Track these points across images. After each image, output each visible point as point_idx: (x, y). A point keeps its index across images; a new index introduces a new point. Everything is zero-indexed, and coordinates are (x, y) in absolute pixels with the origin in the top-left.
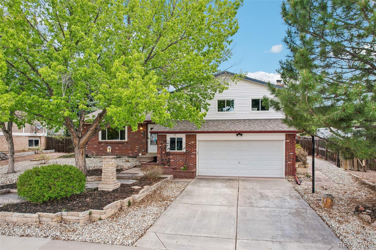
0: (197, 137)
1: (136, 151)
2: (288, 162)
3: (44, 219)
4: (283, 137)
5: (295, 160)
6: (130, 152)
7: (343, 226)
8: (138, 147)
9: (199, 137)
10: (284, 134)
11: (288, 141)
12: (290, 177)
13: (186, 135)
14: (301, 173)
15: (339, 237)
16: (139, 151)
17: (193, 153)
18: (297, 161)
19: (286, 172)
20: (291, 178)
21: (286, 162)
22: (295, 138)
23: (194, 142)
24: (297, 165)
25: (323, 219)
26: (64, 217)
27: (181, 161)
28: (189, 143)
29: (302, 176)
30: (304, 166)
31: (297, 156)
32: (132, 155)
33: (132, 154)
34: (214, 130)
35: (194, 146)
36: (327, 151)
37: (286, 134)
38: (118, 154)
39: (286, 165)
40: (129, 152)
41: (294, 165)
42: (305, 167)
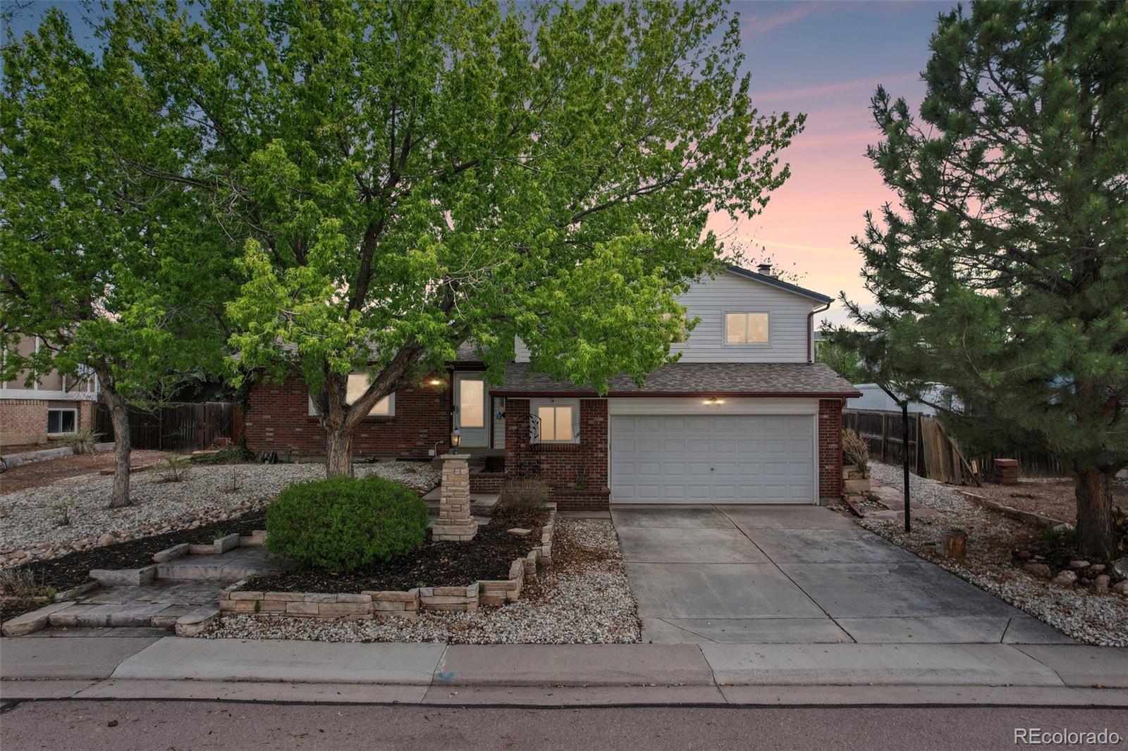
0: (609, 406)
1: (419, 444)
2: (827, 467)
3: (386, 605)
4: (812, 407)
5: (841, 461)
6: (404, 446)
7: (1007, 587)
8: (426, 431)
9: (616, 407)
10: (817, 400)
11: (825, 416)
12: (831, 501)
13: (582, 401)
14: (856, 490)
15: (1012, 604)
16: (430, 444)
17: (600, 446)
18: (846, 463)
19: (821, 491)
20: (834, 502)
21: (821, 467)
22: (840, 409)
23: (602, 419)
24: (845, 475)
25: (962, 578)
26: (426, 601)
27: (568, 467)
28: (590, 422)
29: (857, 499)
30: (861, 474)
31: (844, 453)
32: (407, 454)
33: (410, 450)
34: (654, 389)
35: (602, 430)
36: (887, 441)
37: (821, 401)
38: (367, 451)
39: (821, 474)
40: (400, 446)
41: (839, 473)
42: (864, 478)
